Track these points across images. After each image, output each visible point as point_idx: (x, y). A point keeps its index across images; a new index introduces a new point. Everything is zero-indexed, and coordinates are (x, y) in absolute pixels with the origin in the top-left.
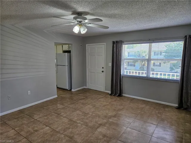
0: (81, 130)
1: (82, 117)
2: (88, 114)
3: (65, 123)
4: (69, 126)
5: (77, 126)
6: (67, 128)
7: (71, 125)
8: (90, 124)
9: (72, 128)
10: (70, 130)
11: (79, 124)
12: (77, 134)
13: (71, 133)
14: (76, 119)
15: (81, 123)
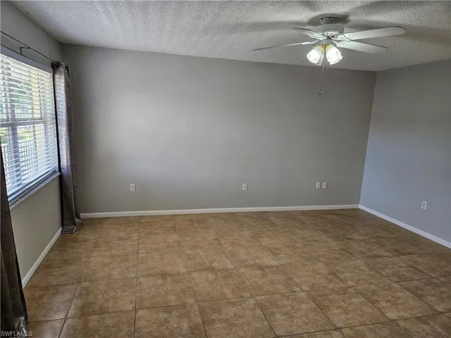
0: (308, 276)
1: (286, 303)
2: (259, 305)
3: (339, 307)
4: (331, 295)
5: (312, 286)
6: (338, 294)
7: (327, 295)
8: (281, 277)
9: (325, 287)
10: (331, 286)
11: (305, 287)
12: (319, 274)
13: (330, 281)
14: (304, 306)
15: (298, 289)
